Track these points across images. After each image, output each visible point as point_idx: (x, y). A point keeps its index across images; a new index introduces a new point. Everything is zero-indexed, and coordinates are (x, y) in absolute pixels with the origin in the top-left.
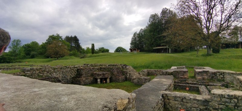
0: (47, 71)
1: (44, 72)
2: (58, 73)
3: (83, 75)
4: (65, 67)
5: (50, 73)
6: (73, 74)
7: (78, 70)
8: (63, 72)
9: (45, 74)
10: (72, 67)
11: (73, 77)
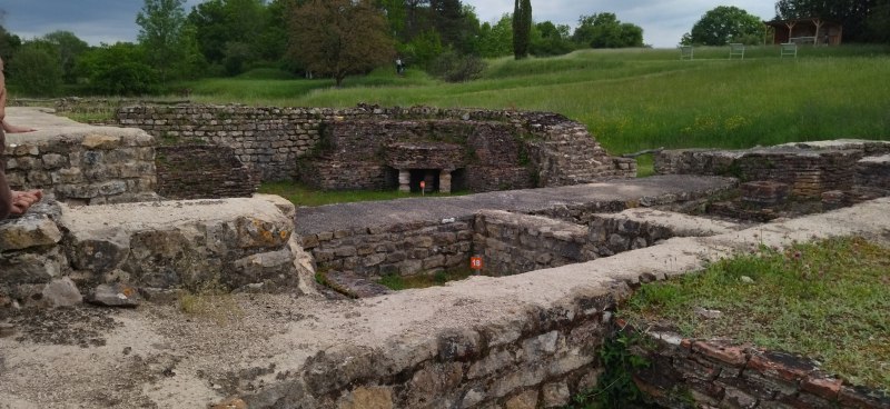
0: (194, 124)
1: (185, 124)
2: (235, 134)
3: (340, 149)
4: (267, 110)
5: (206, 131)
6: (301, 143)
7: (323, 125)
8: (256, 130)
9: (187, 133)
10: (297, 111)
11: (303, 157)
